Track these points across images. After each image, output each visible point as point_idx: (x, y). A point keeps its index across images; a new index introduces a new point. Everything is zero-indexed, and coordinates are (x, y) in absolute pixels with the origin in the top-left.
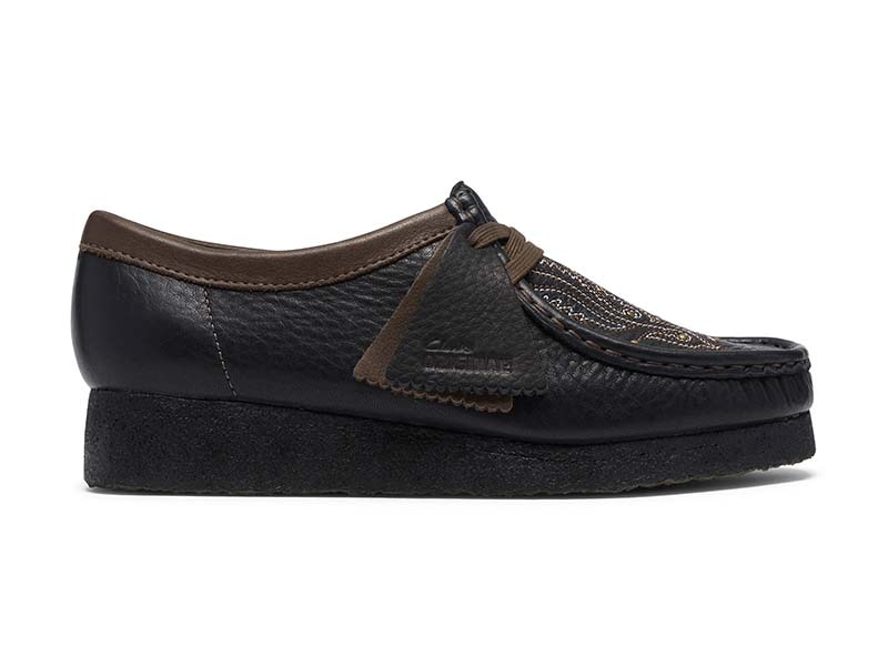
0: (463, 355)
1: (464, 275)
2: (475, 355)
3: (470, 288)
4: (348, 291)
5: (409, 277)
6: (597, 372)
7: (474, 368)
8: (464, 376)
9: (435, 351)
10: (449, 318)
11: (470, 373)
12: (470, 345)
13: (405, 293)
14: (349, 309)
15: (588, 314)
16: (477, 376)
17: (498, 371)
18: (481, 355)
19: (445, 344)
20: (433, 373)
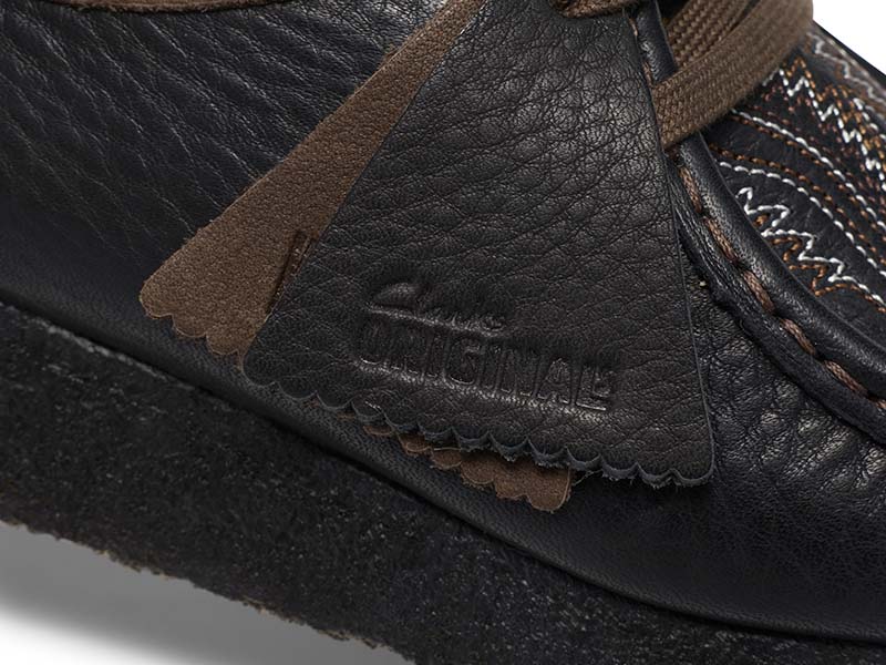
0: (475, 338)
1: (513, 104)
2: (513, 344)
3: (528, 145)
4: (188, 44)
5: (370, 49)
6: (835, 463)
7: (504, 384)
8: (469, 403)
9: (398, 315)
10: (447, 225)
11: (489, 396)
12: (502, 313)
13: (346, 92)
14: (178, 98)
15: (857, 265)
16: (508, 407)
17: (573, 402)
18: (529, 347)
19: (429, 299)
20: (380, 379)
